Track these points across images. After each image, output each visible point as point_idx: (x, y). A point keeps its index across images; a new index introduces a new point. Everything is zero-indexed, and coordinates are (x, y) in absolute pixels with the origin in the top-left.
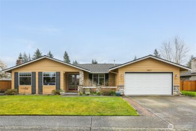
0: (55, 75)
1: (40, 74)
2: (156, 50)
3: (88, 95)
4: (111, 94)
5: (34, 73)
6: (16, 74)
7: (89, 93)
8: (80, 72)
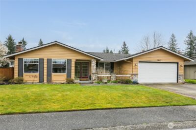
0: (65, 63)
1: (49, 61)
2: (124, 43)
3: (106, 83)
4: (127, 82)
5: (42, 60)
6: (20, 60)
7: (107, 81)
8: (93, 60)
